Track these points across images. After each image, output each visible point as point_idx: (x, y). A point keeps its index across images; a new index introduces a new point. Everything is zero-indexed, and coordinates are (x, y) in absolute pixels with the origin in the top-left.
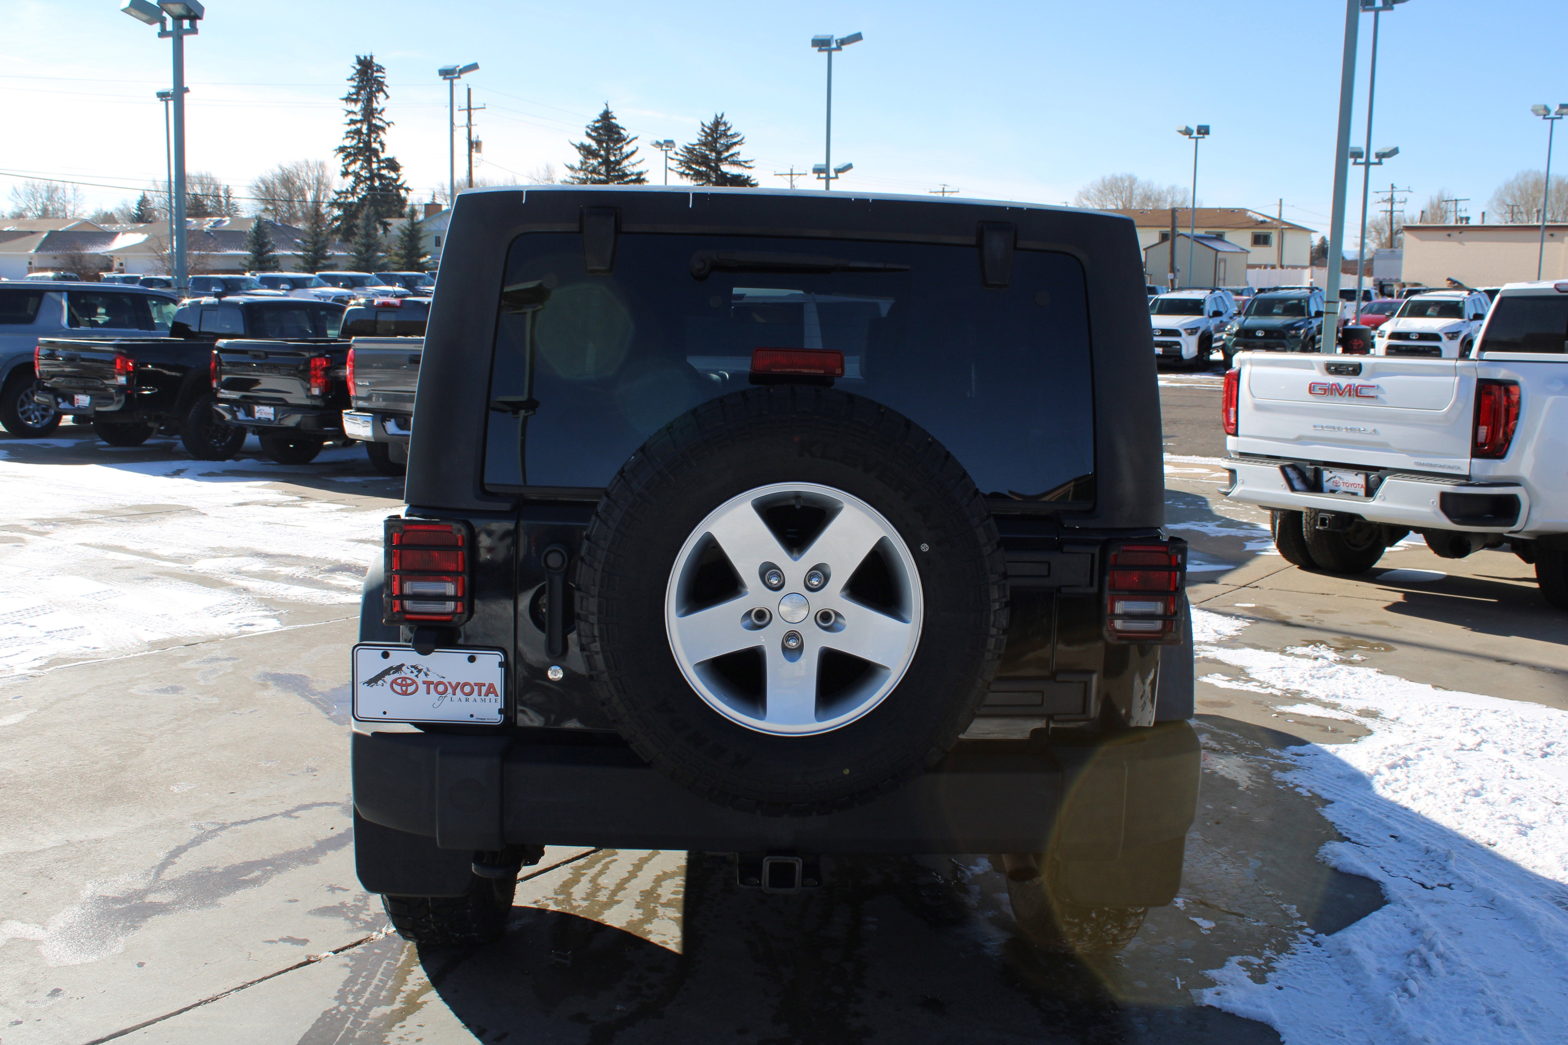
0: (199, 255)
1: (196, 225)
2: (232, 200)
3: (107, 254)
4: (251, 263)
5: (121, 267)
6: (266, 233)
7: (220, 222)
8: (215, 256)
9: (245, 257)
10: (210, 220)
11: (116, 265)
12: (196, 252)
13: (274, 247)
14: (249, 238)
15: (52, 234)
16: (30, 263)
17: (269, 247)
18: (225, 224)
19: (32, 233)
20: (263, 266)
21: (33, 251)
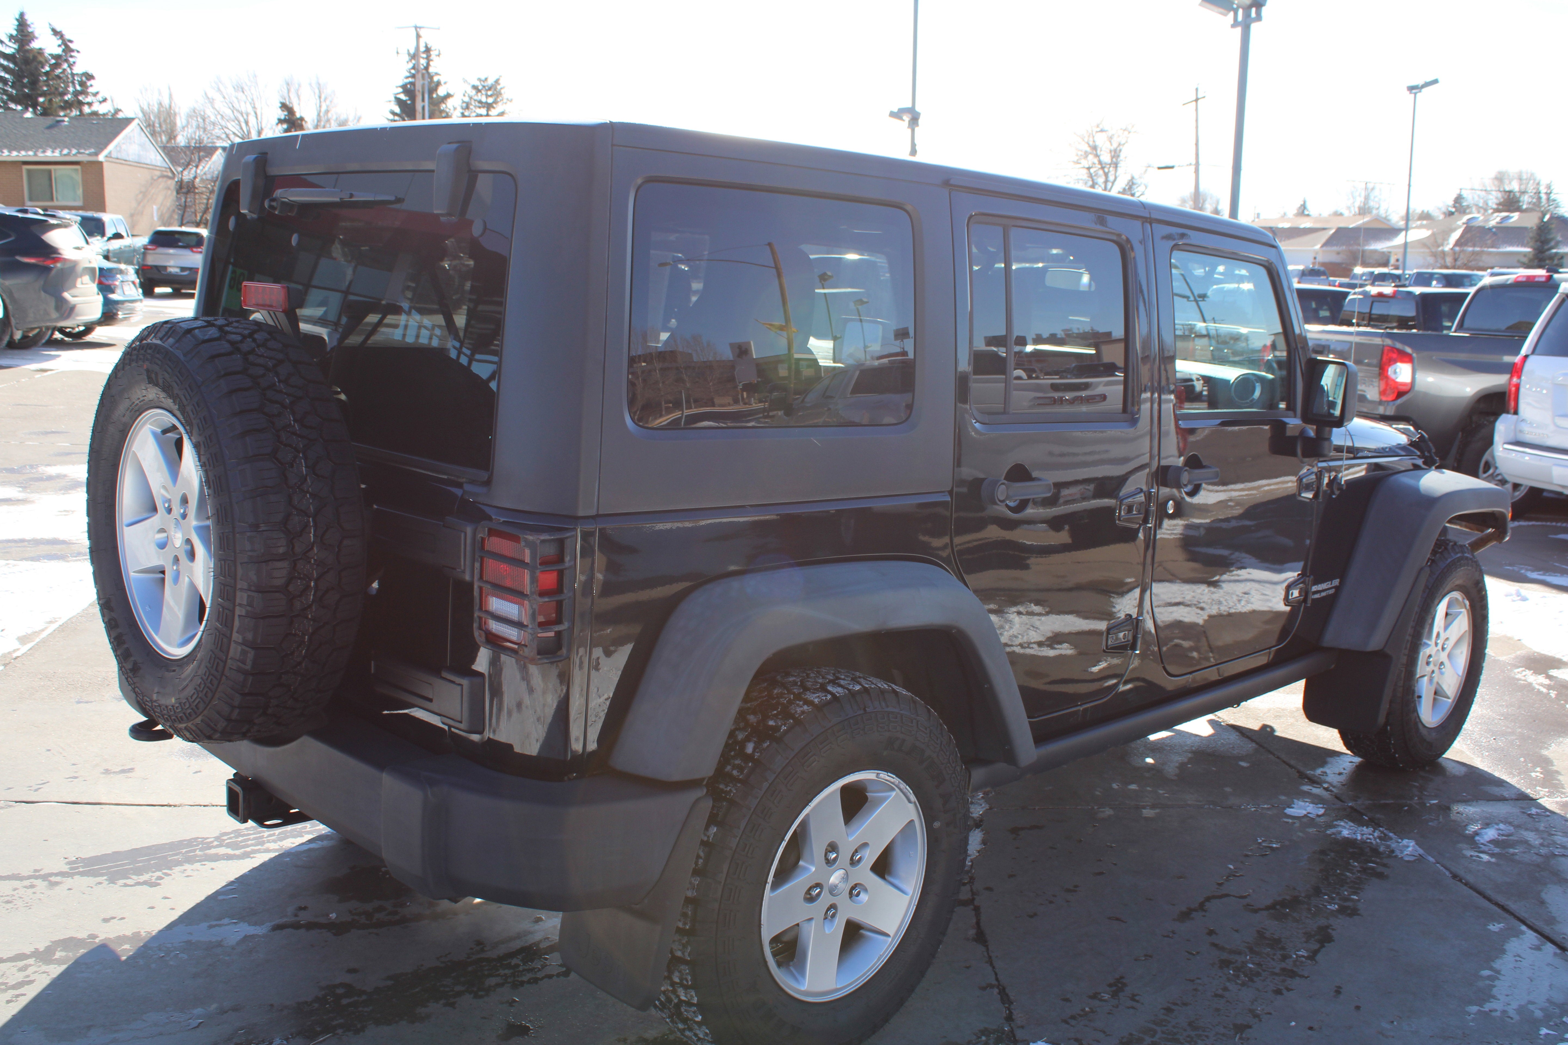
0: (1473, 253)
1: (1482, 221)
2: (1552, 196)
3: (1385, 250)
4: (1531, 260)
5: (1397, 263)
6: (1550, 229)
7: (1507, 218)
8: (1490, 253)
9: (1525, 255)
10: (1497, 216)
11: (1392, 261)
12: (1470, 249)
13: (1556, 246)
14: (1531, 235)
15: (1339, 230)
16: (1315, 258)
17: (1552, 243)
18: (1512, 220)
19: (1324, 229)
20: (1543, 264)
21: (1318, 247)
